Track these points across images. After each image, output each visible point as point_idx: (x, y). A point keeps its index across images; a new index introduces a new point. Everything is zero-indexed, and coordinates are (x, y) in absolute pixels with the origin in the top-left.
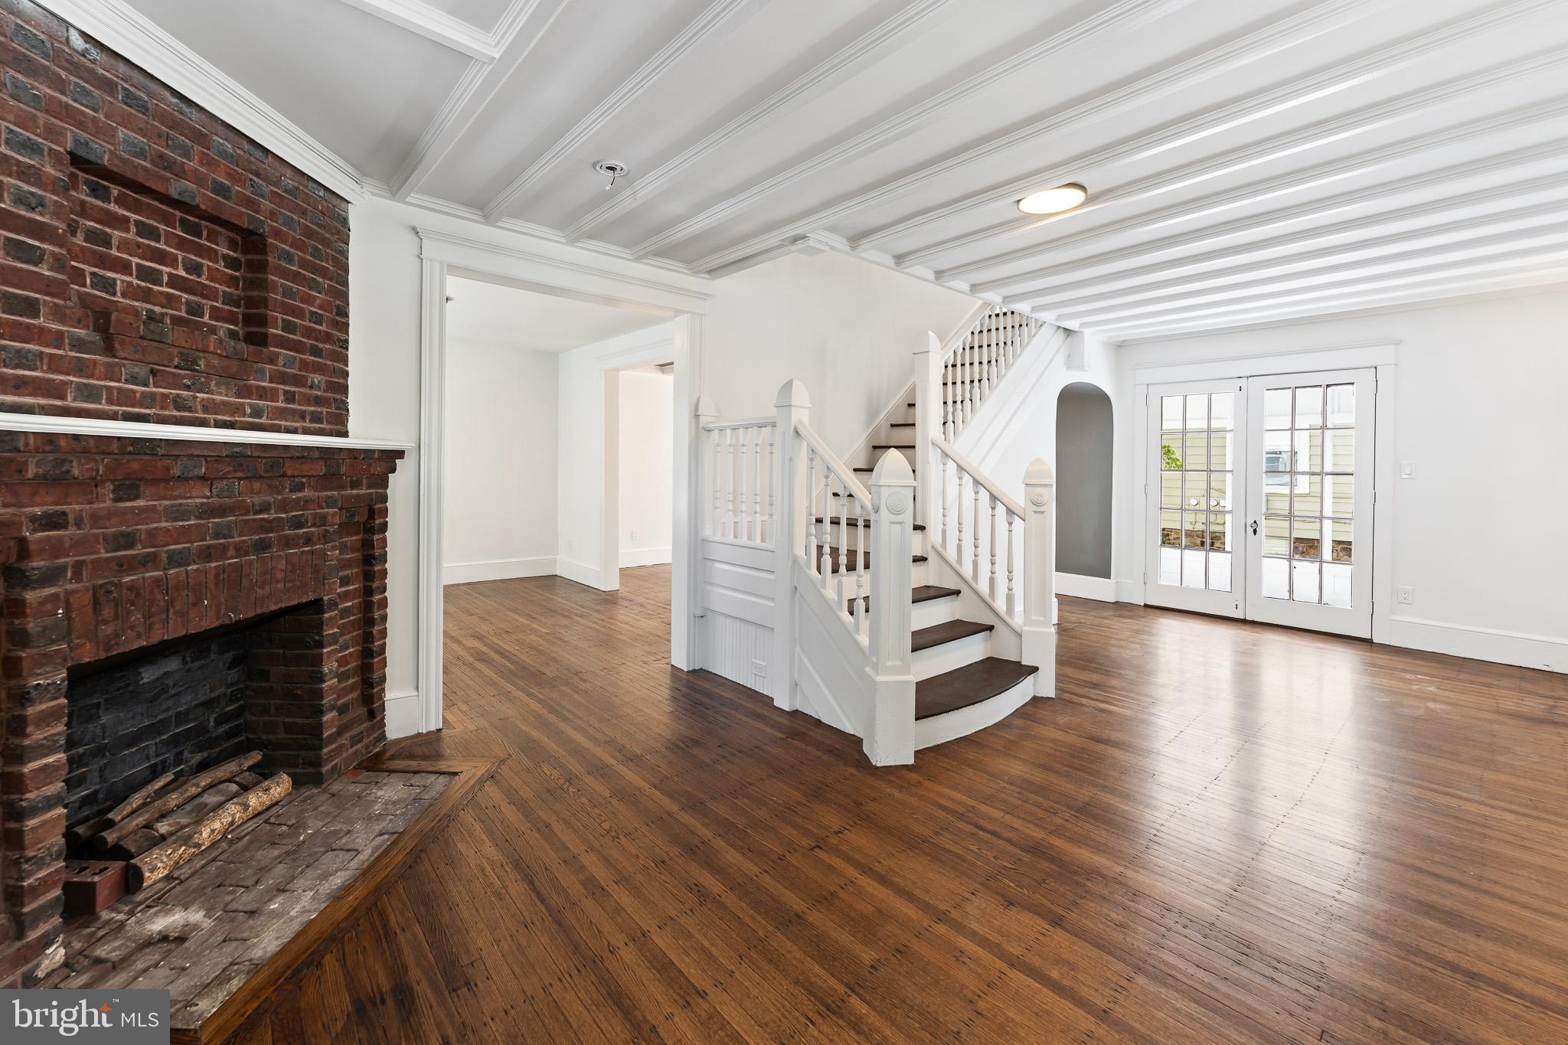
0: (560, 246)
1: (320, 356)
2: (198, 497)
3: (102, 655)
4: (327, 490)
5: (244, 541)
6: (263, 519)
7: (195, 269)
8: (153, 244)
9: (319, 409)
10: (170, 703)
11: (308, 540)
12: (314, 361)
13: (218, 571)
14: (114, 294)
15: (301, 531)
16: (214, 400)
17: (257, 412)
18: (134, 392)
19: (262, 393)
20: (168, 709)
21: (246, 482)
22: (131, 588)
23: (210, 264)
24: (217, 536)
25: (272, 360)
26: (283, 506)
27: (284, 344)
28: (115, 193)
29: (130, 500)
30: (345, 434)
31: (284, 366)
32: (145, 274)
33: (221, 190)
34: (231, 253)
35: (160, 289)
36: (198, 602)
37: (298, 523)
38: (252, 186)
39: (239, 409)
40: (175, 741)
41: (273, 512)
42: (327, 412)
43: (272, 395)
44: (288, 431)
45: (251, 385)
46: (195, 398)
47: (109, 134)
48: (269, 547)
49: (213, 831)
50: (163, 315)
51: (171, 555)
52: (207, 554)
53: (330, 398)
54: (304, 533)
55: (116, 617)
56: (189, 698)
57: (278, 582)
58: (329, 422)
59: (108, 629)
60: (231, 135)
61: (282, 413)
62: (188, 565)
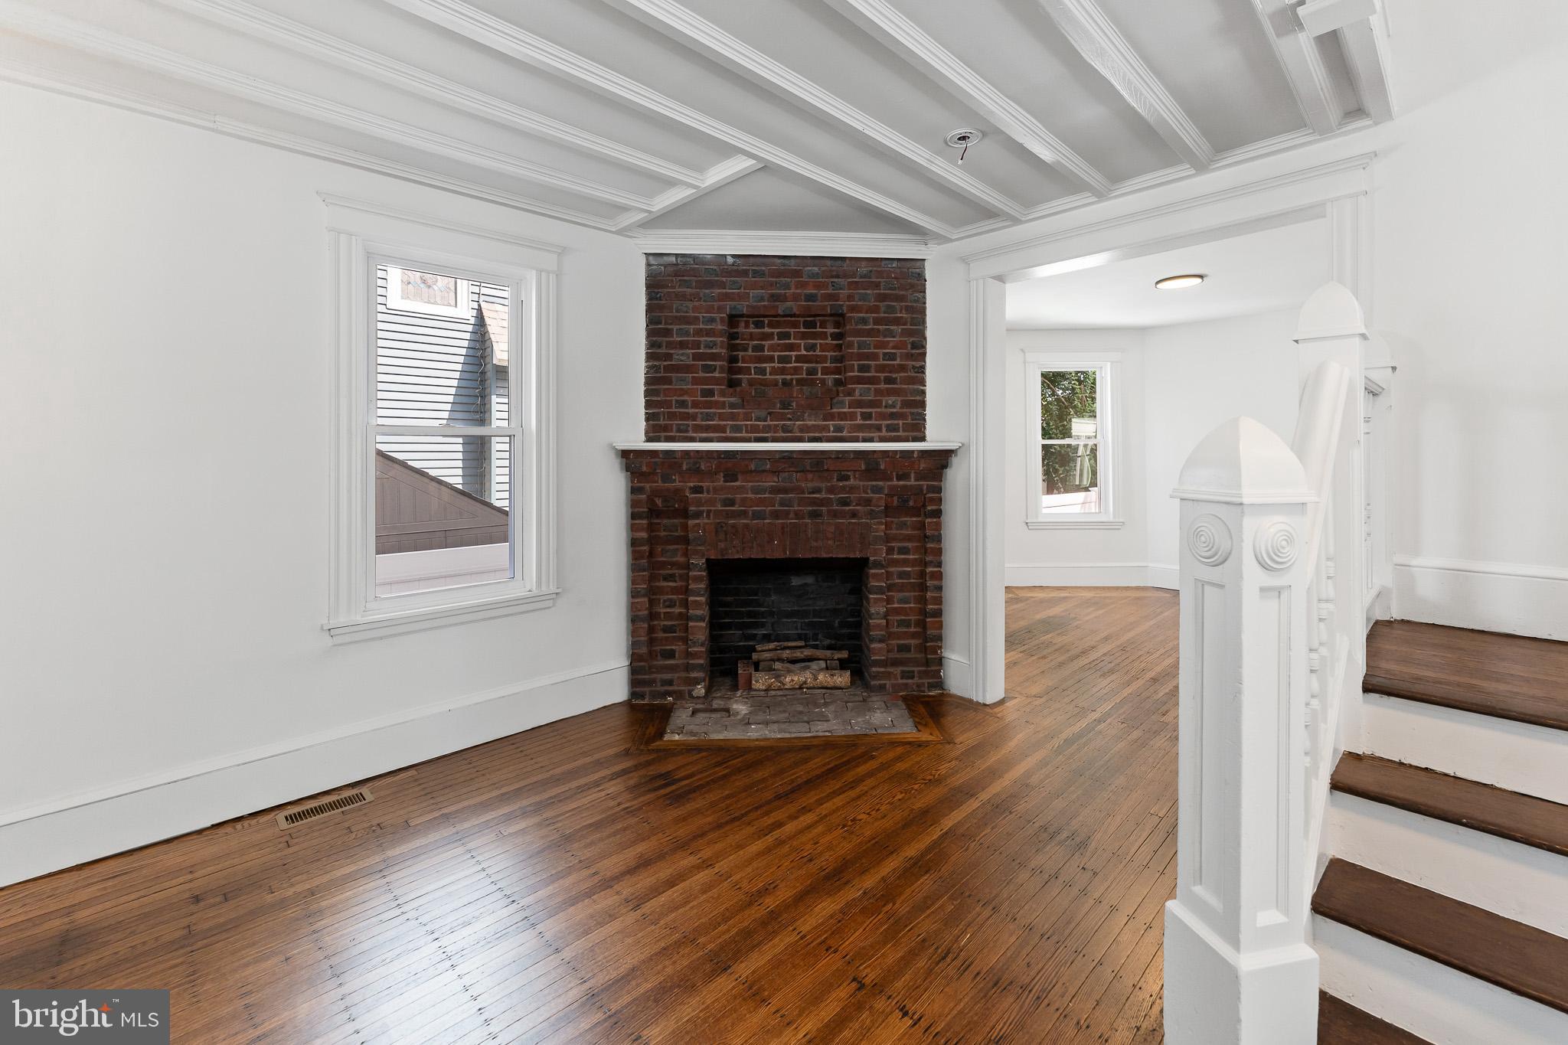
0: (1094, 206)
1: (894, 383)
2: (770, 482)
3: (720, 557)
4: (872, 481)
5: (801, 510)
6: (815, 498)
7: (813, 347)
8: (787, 341)
9: (896, 422)
10: (810, 602)
11: (854, 515)
12: (887, 388)
13: (783, 526)
14: (751, 374)
15: (847, 508)
16: (806, 425)
17: (839, 429)
18: (758, 425)
19: (843, 417)
20: (809, 605)
21: (802, 474)
22: (733, 526)
23: (821, 341)
24: (781, 505)
25: (850, 393)
26: (831, 490)
27: (859, 381)
28: (766, 322)
29: (731, 482)
30: (923, 439)
31: (861, 395)
32: (782, 360)
33: (811, 298)
34: (836, 330)
35: (791, 365)
36: (770, 541)
37: (845, 502)
38: (833, 286)
39: (826, 428)
40: (811, 625)
41: (823, 493)
42: (903, 424)
43: (852, 416)
44: (865, 440)
45: (833, 413)
46: (794, 424)
47: (746, 296)
48: (821, 515)
49: (793, 680)
50: (792, 379)
51: (754, 512)
52: (776, 515)
53: (906, 412)
54: (850, 510)
55: (726, 540)
56: (822, 603)
57: (828, 539)
58: (904, 431)
59: (722, 545)
60: (817, 261)
61: (860, 428)
62: (765, 519)
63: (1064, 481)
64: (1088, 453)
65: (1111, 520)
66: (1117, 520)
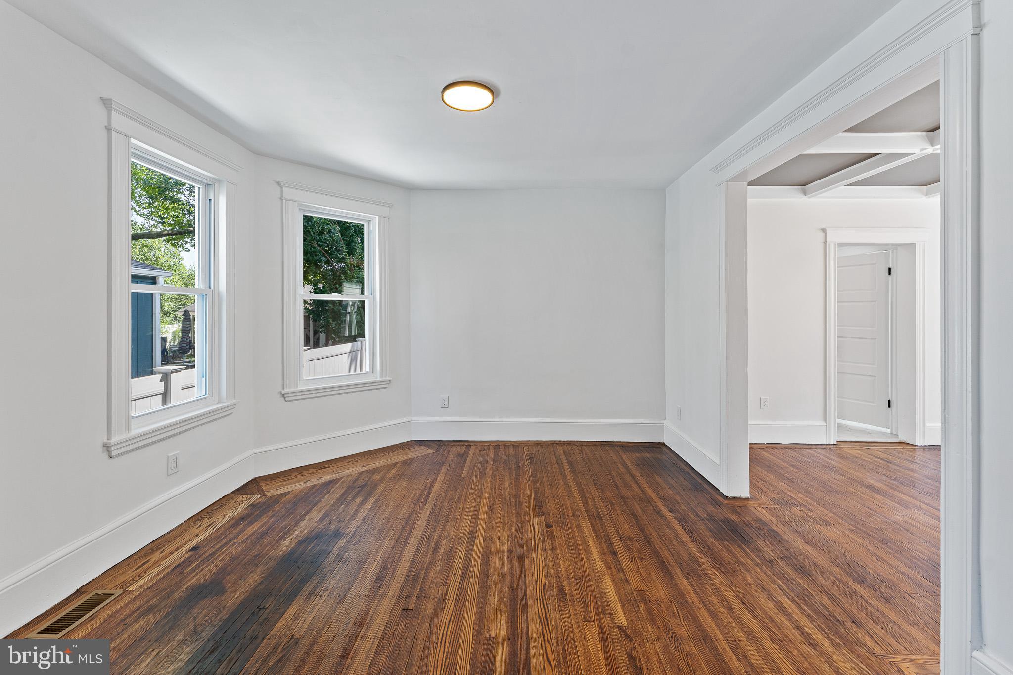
63: (337, 332)
64: (355, 310)
65: (379, 379)
66: (384, 379)
